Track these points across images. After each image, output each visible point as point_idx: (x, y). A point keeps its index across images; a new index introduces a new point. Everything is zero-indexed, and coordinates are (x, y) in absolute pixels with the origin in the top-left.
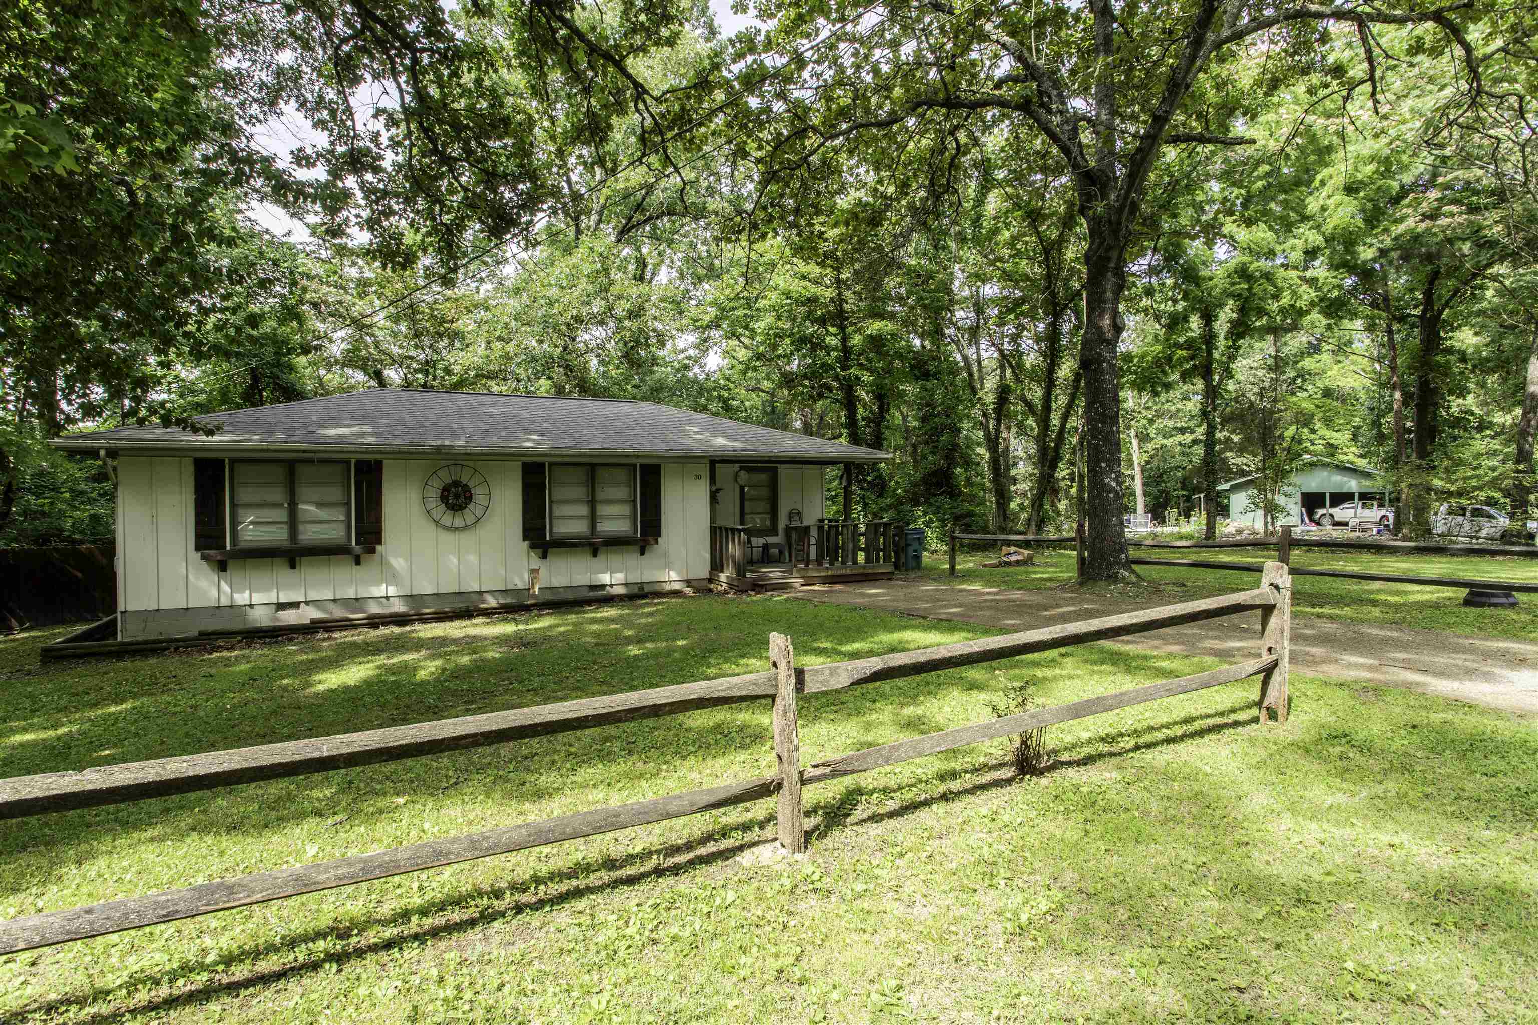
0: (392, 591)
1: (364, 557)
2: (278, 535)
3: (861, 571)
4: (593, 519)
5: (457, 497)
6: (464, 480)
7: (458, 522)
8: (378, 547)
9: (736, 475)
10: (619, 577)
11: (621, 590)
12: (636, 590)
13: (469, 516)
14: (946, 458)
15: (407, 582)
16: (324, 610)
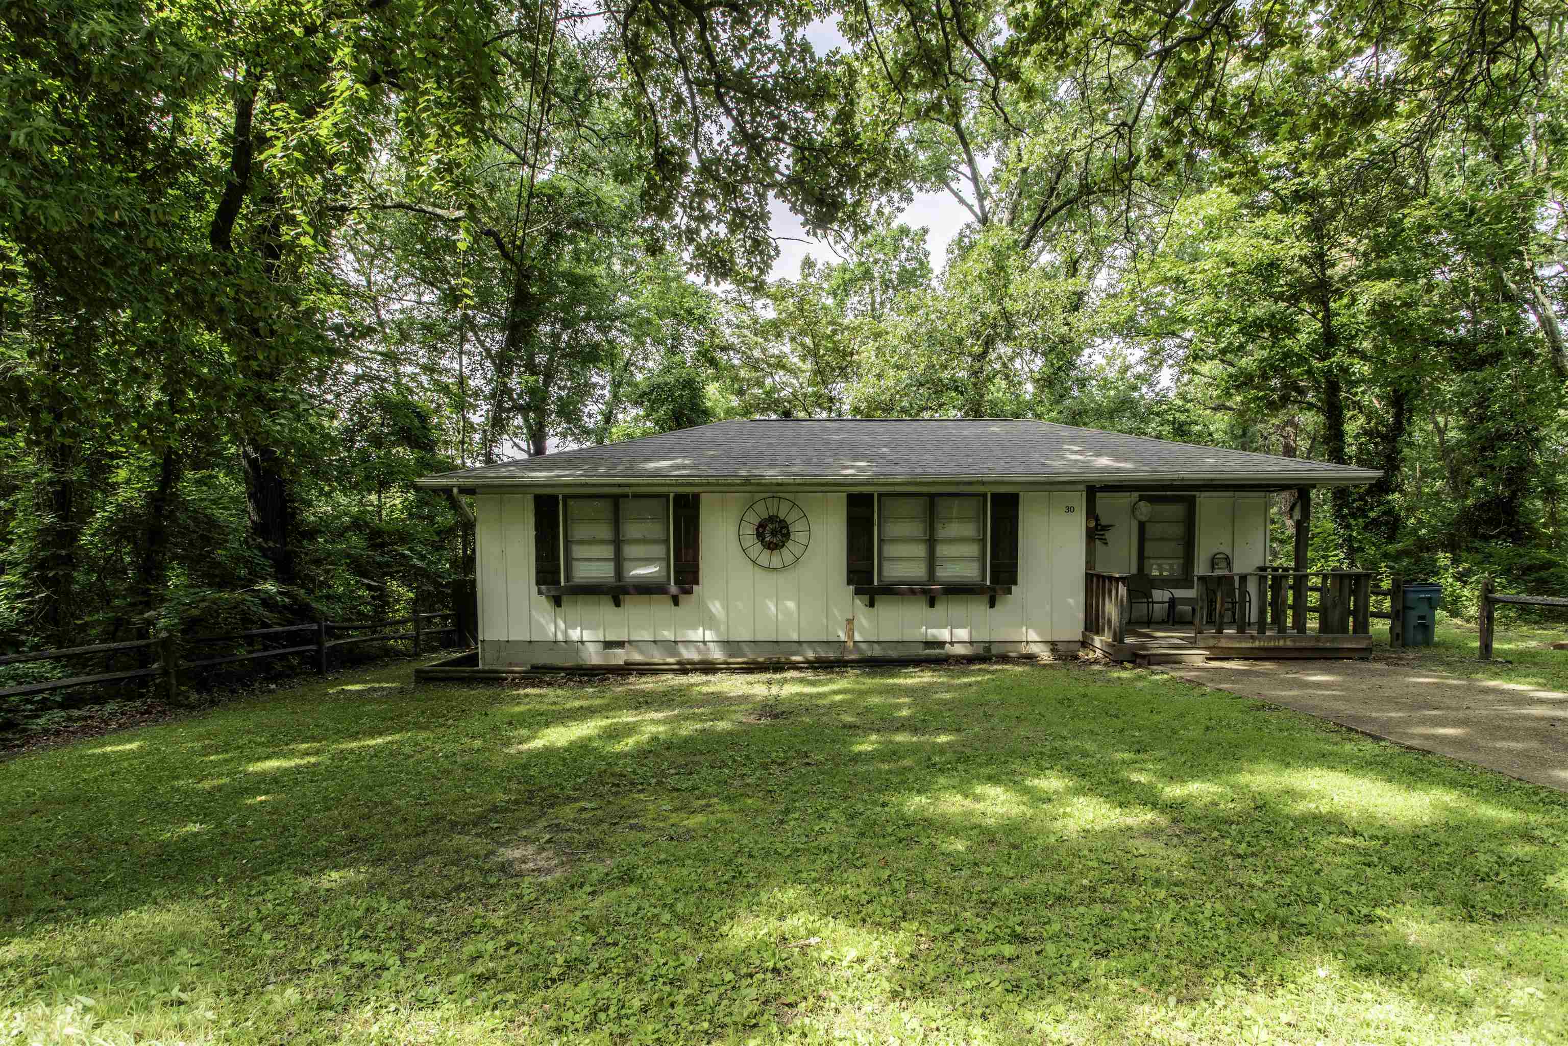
0: (709, 636)
1: (682, 598)
2: (603, 572)
3: (1311, 644)
4: (932, 561)
5: (773, 533)
6: (782, 515)
7: (776, 561)
8: (695, 587)
9: (1134, 508)
10: (962, 634)
11: (959, 650)
12: (981, 651)
13: (786, 554)
14: (1509, 482)
15: (723, 628)
16: (641, 652)
